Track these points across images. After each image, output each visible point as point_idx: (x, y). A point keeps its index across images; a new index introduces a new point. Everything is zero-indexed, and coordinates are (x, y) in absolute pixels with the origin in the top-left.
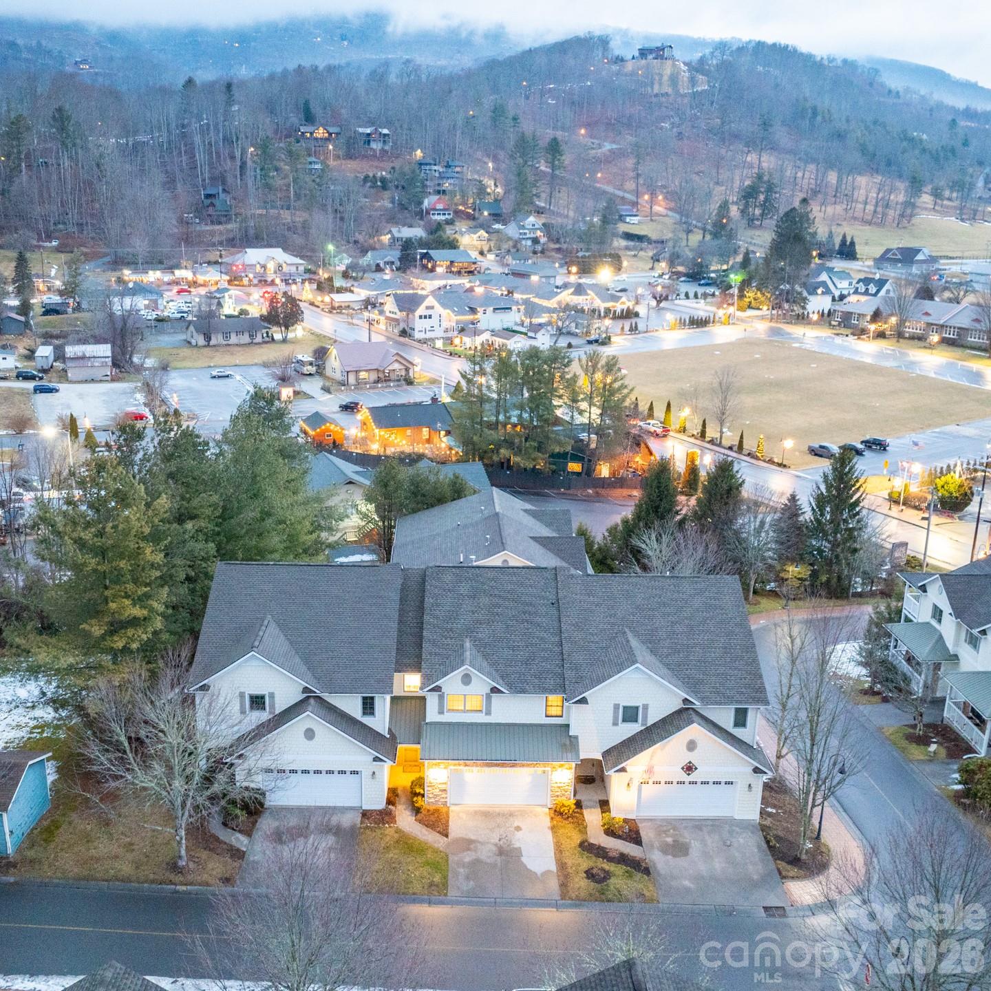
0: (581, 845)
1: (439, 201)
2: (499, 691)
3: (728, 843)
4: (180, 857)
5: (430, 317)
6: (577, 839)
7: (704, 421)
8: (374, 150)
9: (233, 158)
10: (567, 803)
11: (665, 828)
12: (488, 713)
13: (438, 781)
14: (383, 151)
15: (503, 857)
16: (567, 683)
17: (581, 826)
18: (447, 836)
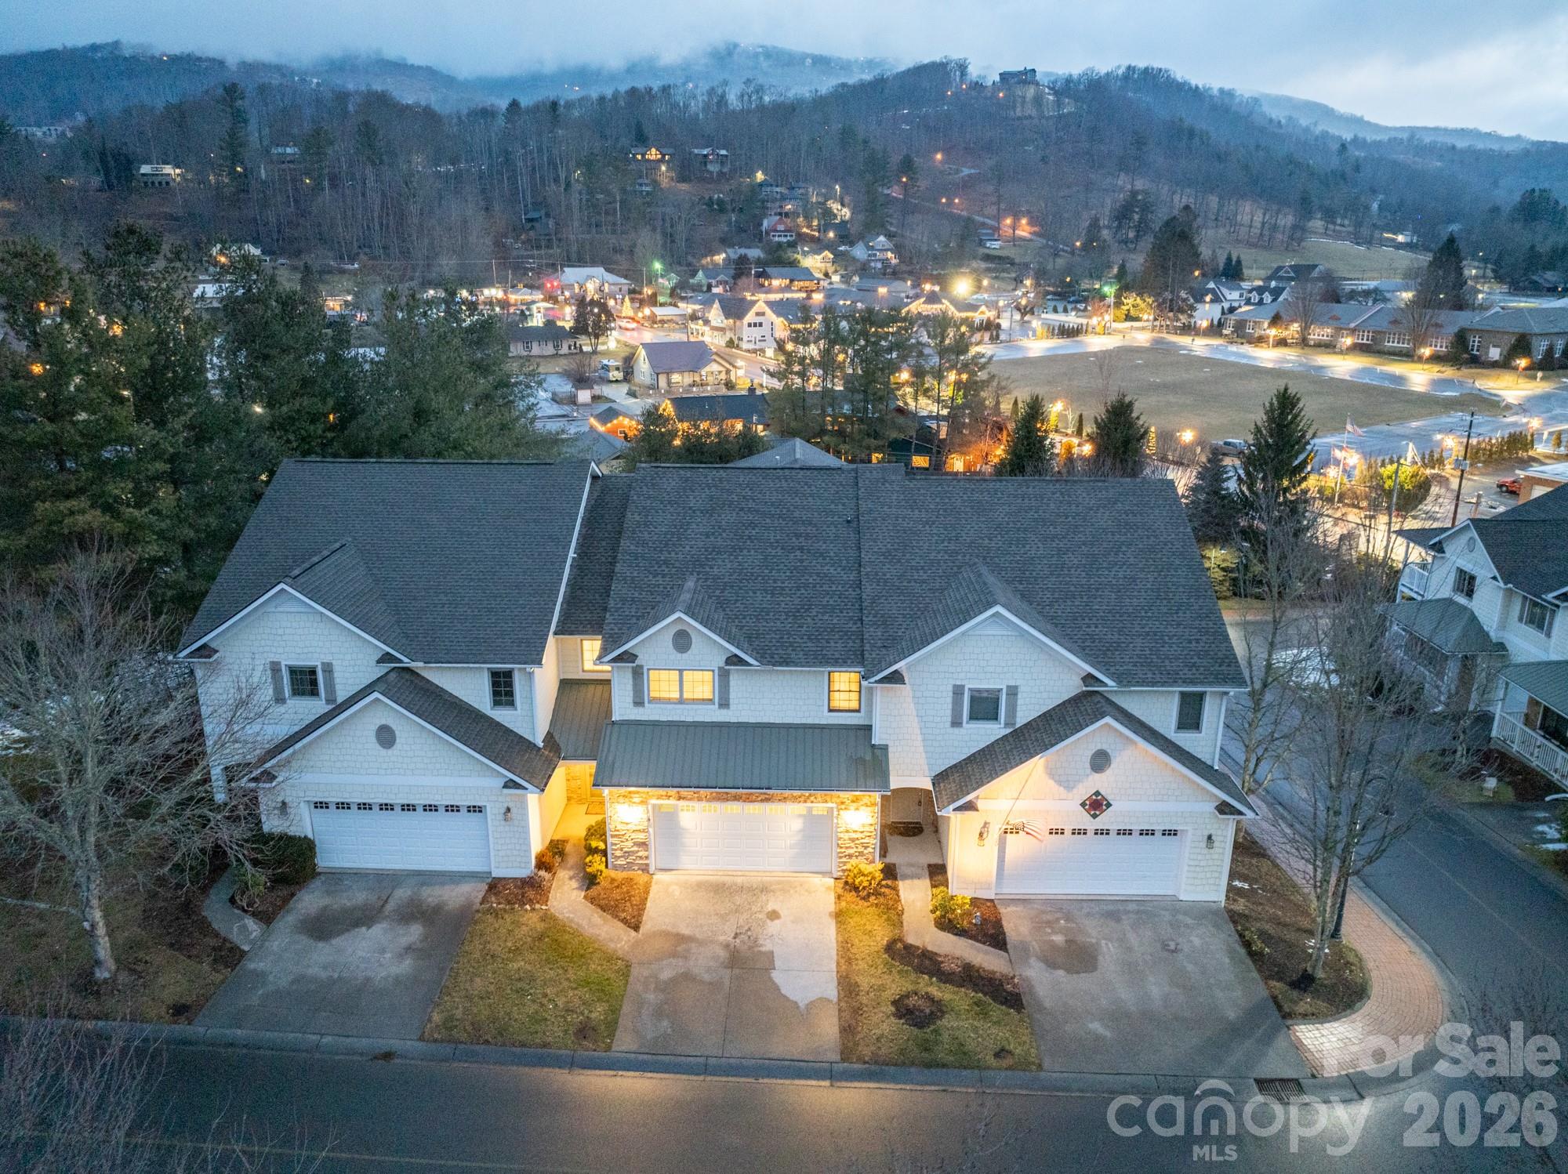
0: (889, 948)
1: (780, 222)
2: (740, 662)
3: (1172, 947)
4: (98, 963)
5: (761, 325)
6: (882, 935)
7: (1081, 416)
8: (711, 173)
9: (556, 180)
10: (867, 868)
11: (1049, 917)
12: (724, 704)
13: (633, 827)
14: (721, 174)
15: (737, 971)
16: (867, 647)
17: (893, 913)
18: (636, 928)
